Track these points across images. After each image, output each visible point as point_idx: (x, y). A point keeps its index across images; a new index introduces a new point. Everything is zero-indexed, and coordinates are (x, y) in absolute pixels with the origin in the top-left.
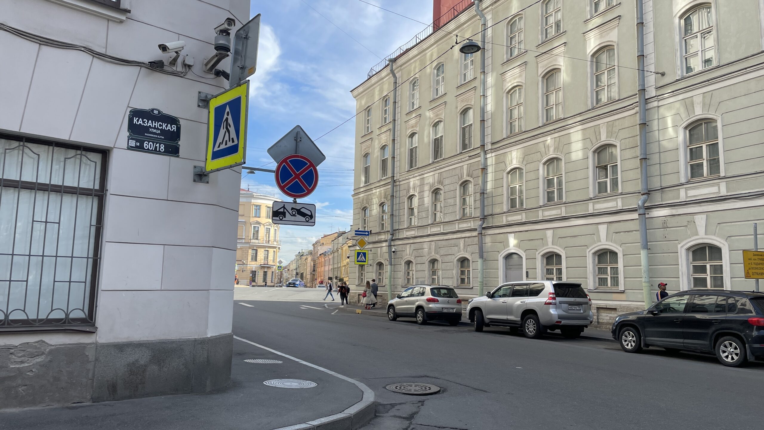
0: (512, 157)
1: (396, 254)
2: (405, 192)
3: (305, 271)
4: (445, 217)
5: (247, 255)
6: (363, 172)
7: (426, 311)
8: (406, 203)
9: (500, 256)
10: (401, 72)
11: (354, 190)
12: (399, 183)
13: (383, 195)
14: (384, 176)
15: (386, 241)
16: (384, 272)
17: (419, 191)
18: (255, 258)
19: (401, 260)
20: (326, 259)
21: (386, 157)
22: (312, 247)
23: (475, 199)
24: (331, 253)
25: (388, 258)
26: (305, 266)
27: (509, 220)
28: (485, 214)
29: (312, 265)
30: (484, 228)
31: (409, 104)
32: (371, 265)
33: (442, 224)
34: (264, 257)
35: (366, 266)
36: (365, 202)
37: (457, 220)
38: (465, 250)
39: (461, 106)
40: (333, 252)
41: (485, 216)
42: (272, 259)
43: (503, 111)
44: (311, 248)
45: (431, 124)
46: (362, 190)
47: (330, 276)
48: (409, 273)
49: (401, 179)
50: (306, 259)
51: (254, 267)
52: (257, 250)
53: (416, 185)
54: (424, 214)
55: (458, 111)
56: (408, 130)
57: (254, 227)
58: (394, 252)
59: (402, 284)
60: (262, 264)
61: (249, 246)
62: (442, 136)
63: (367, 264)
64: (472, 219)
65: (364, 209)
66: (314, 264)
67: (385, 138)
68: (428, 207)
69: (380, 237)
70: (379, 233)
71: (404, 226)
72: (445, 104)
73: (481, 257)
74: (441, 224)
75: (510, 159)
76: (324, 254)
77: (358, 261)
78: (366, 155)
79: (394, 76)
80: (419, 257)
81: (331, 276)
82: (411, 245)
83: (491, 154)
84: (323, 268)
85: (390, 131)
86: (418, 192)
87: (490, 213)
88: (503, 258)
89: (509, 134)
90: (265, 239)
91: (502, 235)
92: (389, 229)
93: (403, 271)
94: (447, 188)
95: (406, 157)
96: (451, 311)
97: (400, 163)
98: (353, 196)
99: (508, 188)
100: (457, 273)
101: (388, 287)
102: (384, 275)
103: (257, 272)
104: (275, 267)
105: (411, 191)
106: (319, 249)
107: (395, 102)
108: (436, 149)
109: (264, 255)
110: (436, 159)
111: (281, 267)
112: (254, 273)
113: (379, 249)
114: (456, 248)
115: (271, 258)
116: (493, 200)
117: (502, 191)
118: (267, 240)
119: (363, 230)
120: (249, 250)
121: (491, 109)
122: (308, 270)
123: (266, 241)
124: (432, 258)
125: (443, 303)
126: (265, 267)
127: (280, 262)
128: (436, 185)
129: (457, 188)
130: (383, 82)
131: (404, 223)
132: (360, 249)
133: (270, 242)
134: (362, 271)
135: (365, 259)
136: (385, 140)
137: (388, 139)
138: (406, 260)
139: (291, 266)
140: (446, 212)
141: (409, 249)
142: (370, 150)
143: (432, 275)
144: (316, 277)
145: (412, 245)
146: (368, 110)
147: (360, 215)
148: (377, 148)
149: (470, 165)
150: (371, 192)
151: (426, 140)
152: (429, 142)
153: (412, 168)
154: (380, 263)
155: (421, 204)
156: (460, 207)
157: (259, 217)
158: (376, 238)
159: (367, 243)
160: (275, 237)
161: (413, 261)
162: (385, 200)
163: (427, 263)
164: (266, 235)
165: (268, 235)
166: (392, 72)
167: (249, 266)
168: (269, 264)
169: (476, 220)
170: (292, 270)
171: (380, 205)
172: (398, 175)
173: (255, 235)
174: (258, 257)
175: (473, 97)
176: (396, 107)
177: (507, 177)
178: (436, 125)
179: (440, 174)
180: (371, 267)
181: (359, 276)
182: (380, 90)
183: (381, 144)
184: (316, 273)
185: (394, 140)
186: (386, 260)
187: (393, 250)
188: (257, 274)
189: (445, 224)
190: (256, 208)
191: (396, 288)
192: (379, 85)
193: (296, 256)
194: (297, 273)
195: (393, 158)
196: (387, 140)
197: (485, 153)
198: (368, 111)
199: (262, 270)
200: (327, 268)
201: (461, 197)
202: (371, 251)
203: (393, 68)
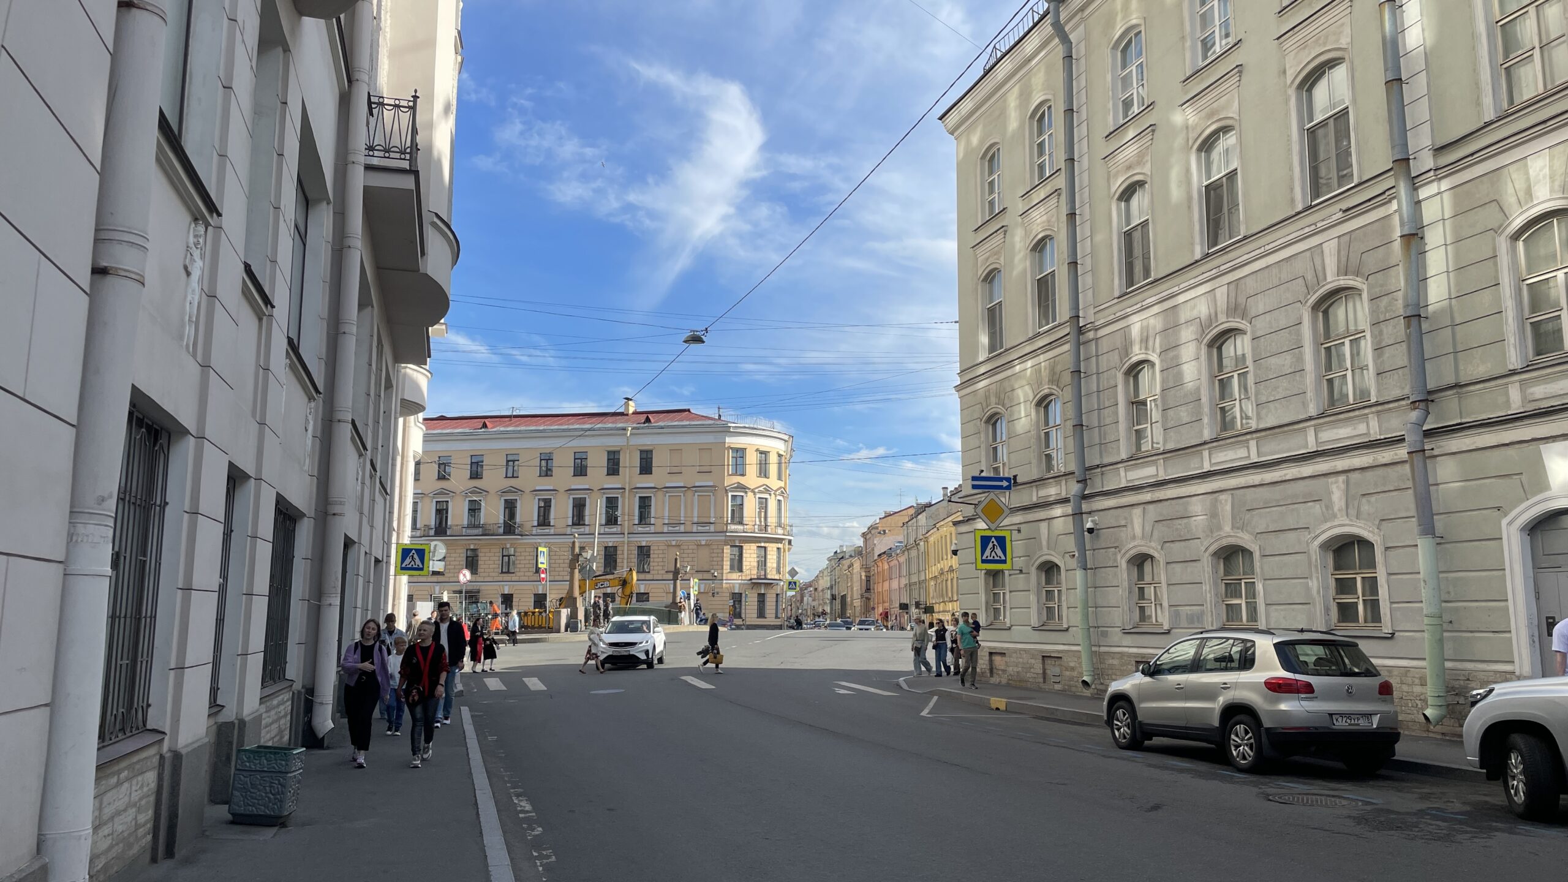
0: (1528, 179)
1: (1098, 536)
2: (1115, 357)
3: (849, 590)
4: (1263, 412)
5: (720, 559)
6: (983, 319)
7: (1267, 723)
8: (1120, 388)
9: (1510, 523)
10: (1082, 27)
11: (962, 372)
12: (1096, 334)
13: (1045, 374)
14: (1044, 322)
15: (1066, 501)
16: (1064, 589)
17: (1161, 347)
18: (738, 565)
19: (1115, 554)
20: (892, 564)
21: (1049, 271)
22: (862, 539)
23: (1380, 342)
24: (904, 552)
25: (1075, 549)
26: (849, 580)
27: (1538, 396)
28: (1431, 385)
29: (863, 577)
30: (1429, 434)
31: (1115, 106)
32: (1021, 571)
33: (1254, 435)
34: (758, 562)
35: (1007, 573)
36: (993, 400)
37: (1310, 419)
38: (1353, 512)
39: (1297, 64)
40: (907, 549)
41: (1430, 393)
42: (775, 565)
43: (1474, 36)
44: (860, 542)
45: (1190, 143)
46: (982, 369)
47: (902, 602)
48: (1141, 590)
49: (1102, 321)
50: (851, 565)
51: (737, 586)
52: (742, 546)
53: (1151, 331)
54: (1184, 415)
55: (1289, 82)
56: (1116, 180)
57: (732, 496)
58: (1090, 531)
59: (1123, 624)
60: (753, 577)
61: (723, 538)
62: (1232, 175)
63: (1010, 568)
64: (1374, 409)
65: (993, 420)
66: (866, 576)
67: (1044, 218)
68: (1198, 389)
69: (1043, 493)
70: (1039, 482)
71: (1119, 453)
72: (1240, 72)
73: (1428, 528)
74: (1248, 437)
75: (1520, 185)
76: (887, 554)
77: (983, 561)
78: (990, 277)
79: (1065, 39)
80: (1177, 544)
81: (905, 602)
82: (1147, 507)
83: (1435, 184)
84: (886, 584)
85: (1059, 195)
86: (1158, 351)
87: (1450, 380)
88: (1522, 529)
89: (1505, 106)
90: (758, 523)
91: (1510, 452)
92: (1072, 467)
93: (1126, 584)
94: (1262, 325)
95: (1113, 257)
96: (1363, 724)
97: (1093, 275)
98: (958, 388)
99: (1520, 290)
100: (1326, 588)
101: (1077, 633)
102: (1063, 598)
103: (744, 595)
104: (782, 583)
105: (1136, 349)
106: (875, 542)
107: (1069, 111)
108: (1212, 217)
109: (758, 557)
110: (1216, 244)
111: (795, 583)
112: (737, 598)
113: (1044, 526)
114: (1317, 508)
115: (772, 562)
116: (1458, 336)
117: (1498, 299)
118: (763, 524)
119: (992, 475)
120: (725, 547)
121: (1424, 39)
122: (855, 589)
123: (760, 526)
124: (1225, 542)
125: (1331, 695)
126: (762, 584)
127: (793, 573)
128: (1222, 318)
129: (1301, 318)
130: (1031, 70)
131: (1119, 447)
132: (989, 529)
133: (769, 529)
134: (994, 587)
135: (1005, 554)
136: (1044, 222)
137: (1054, 219)
138: (1133, 552)
139: (821, 582)
140: (1263, 399)
141: (1140, 520)
142: (1002, 259)
143: (1226, 596)
144: (874, 604)
145: (1151, 507)
146: (991, 158)
147: (980, 437)
148: (1020, 251)
149: (1347, 238)
150: (1009, 373)
151: (1176, 193)
152: (1190, 198)
153: (1133, 286)
154: (1050, 566)
155: (1171, 384)
156: (1319, 378)
157: (743, 475)
158: (1033, 496)
159: (1007, 511)
160: (780, 517)
161: (1156, 554)
162: (1055, 387)
163: (1207, 561)
164: (760, 513)
165: (763, 514)
166: (1058, 28)
167: (726, 583)
168: (769, 577)
169: (1390, 409)
170: (823, 590)
171: (1039, 404)
172: (1092, 311)
173: (737, 515)
174: (744, 563)
175: (1343, 24)
176: (1075, 125)
177: (1514, 251)
178: (1207, 145)
179: (1232, 286)
180: (1021, 576)
181: (987, 603)
182: (1021, 94)
183: (1031, 238)
184: (873, 596)
185: (1072, 215)
186: (1067, 555)
187: (1089, 525)
188: (743, 599)
189: (1263, 434)
190: (735, 455)
191: (1105, 634)
192: (1019, 80)
193: (830, 560)
194: (832, 595)
195: (1073, 264)
196: (1049, 221)
197: (1414, 183)
198: (989, 161)
199: (754, 591)
200: (895, 584)
201: (1317, 344)
202: (1019, 531)
203: (1061, 18)
